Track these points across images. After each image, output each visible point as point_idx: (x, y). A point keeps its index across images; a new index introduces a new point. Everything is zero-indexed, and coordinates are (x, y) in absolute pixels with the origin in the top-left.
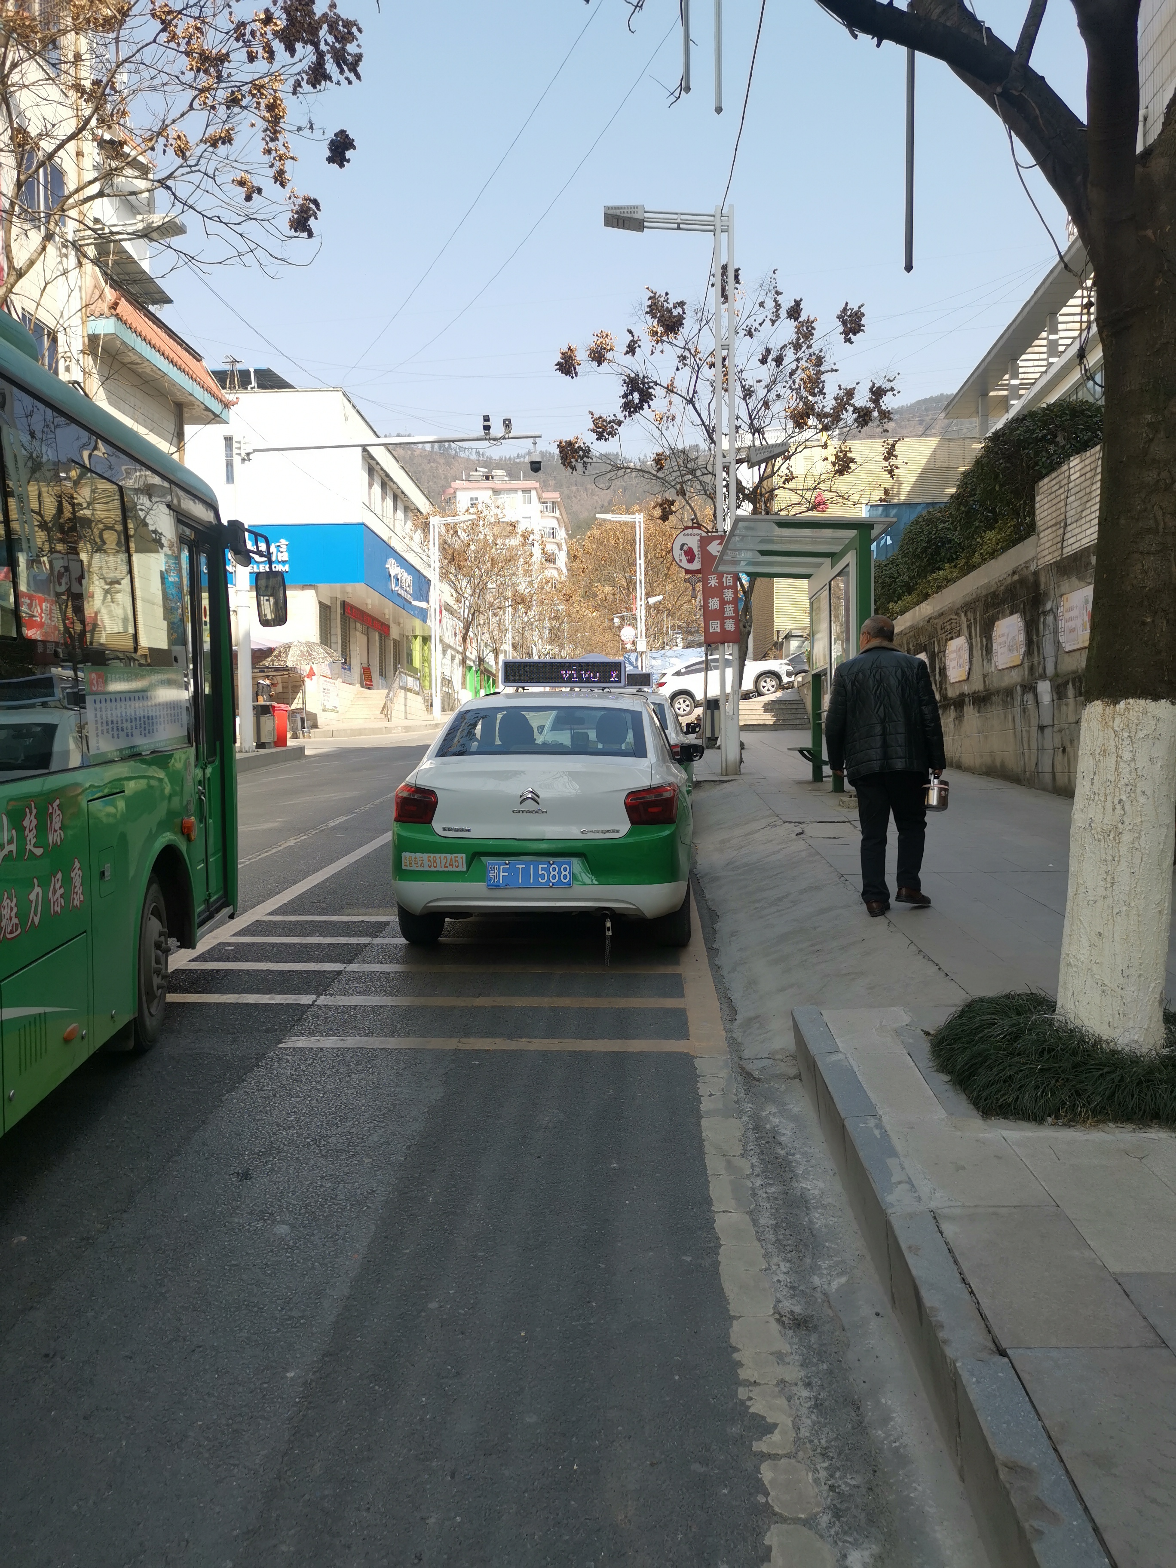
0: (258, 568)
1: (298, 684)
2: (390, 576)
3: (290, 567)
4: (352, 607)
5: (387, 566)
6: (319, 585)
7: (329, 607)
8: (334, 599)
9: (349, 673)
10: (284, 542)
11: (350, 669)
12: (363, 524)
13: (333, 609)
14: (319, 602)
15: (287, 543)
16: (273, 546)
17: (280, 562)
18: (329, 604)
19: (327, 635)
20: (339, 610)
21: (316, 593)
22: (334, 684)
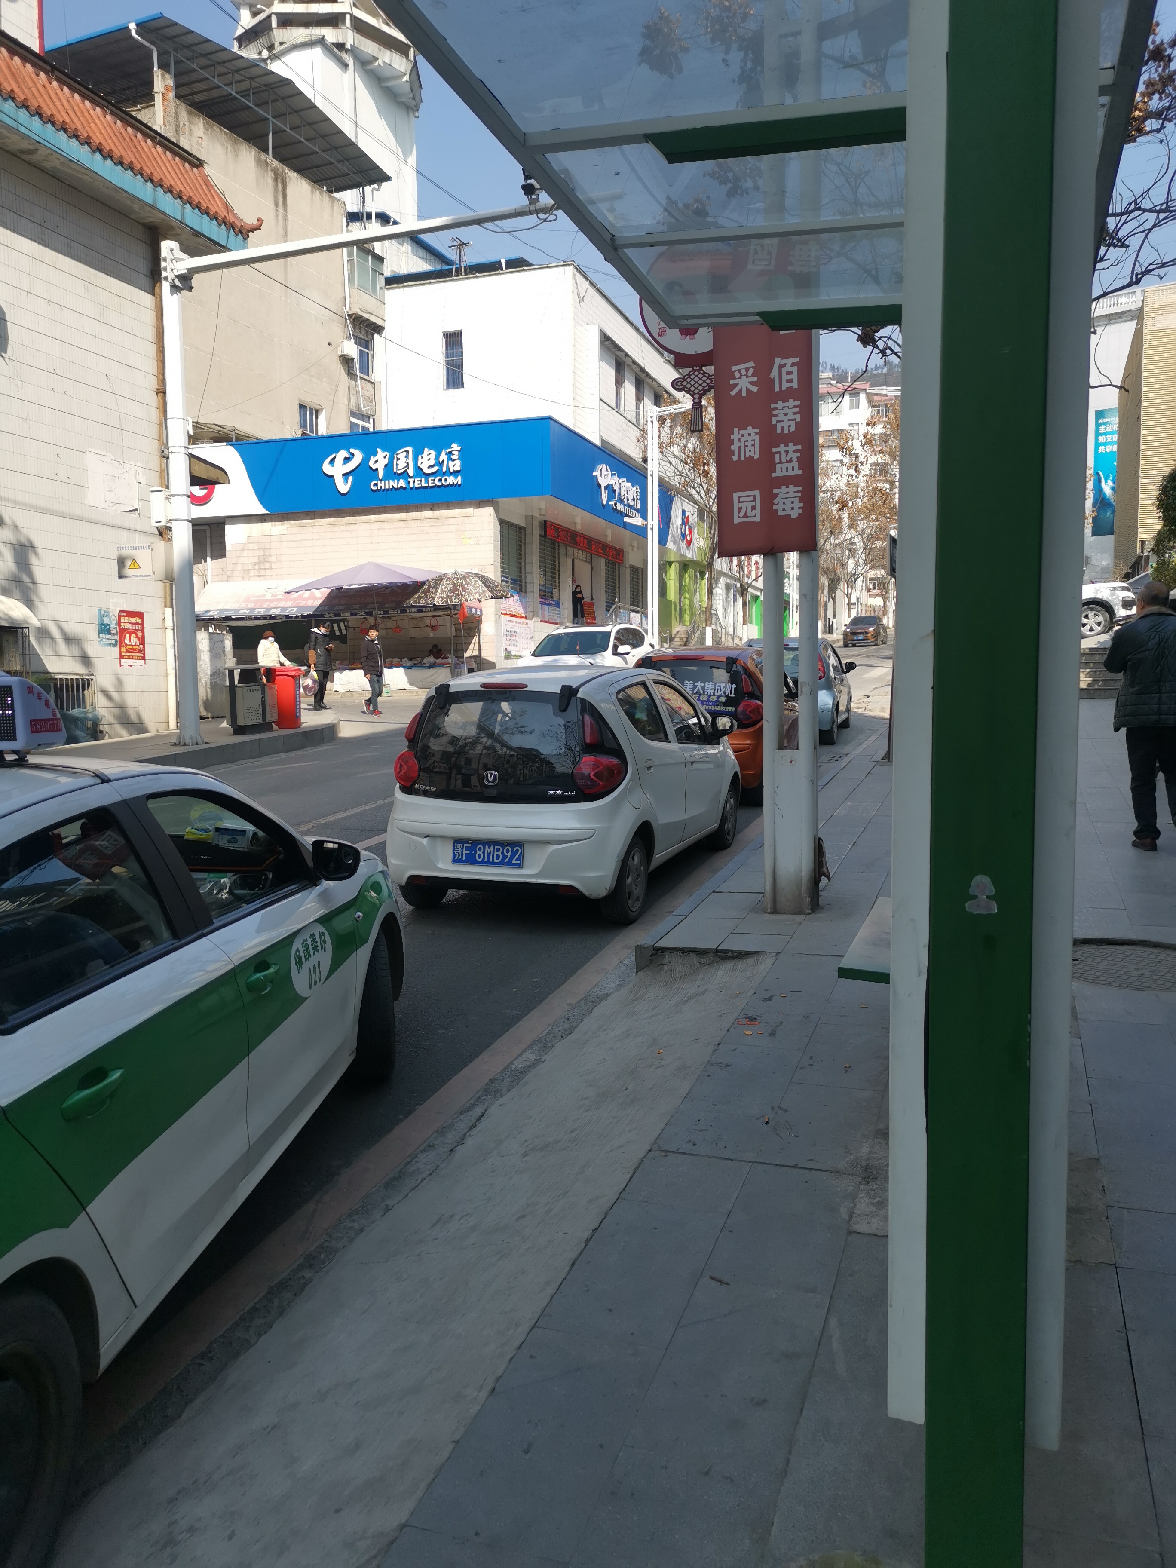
0: (427, 481)
1: (472, 625)
2: (600, 486)
3: (463, 479)
4: (557, 528)
5: (594, 474)
6: (500, 500)
7: (524, 528)
8: (530, 518)
9: (558, 609)
10: (455, 447)
11: (558, 605)
12: (549, 418)
13: (525, 531)
14: (502, 522)
15: (459, 448)
16: (443, 453)
17: (451, 473)
18: (523, 524)
19: (520, 564)
20: (536, 531)
21: (497, 511)
22: (527, 624)
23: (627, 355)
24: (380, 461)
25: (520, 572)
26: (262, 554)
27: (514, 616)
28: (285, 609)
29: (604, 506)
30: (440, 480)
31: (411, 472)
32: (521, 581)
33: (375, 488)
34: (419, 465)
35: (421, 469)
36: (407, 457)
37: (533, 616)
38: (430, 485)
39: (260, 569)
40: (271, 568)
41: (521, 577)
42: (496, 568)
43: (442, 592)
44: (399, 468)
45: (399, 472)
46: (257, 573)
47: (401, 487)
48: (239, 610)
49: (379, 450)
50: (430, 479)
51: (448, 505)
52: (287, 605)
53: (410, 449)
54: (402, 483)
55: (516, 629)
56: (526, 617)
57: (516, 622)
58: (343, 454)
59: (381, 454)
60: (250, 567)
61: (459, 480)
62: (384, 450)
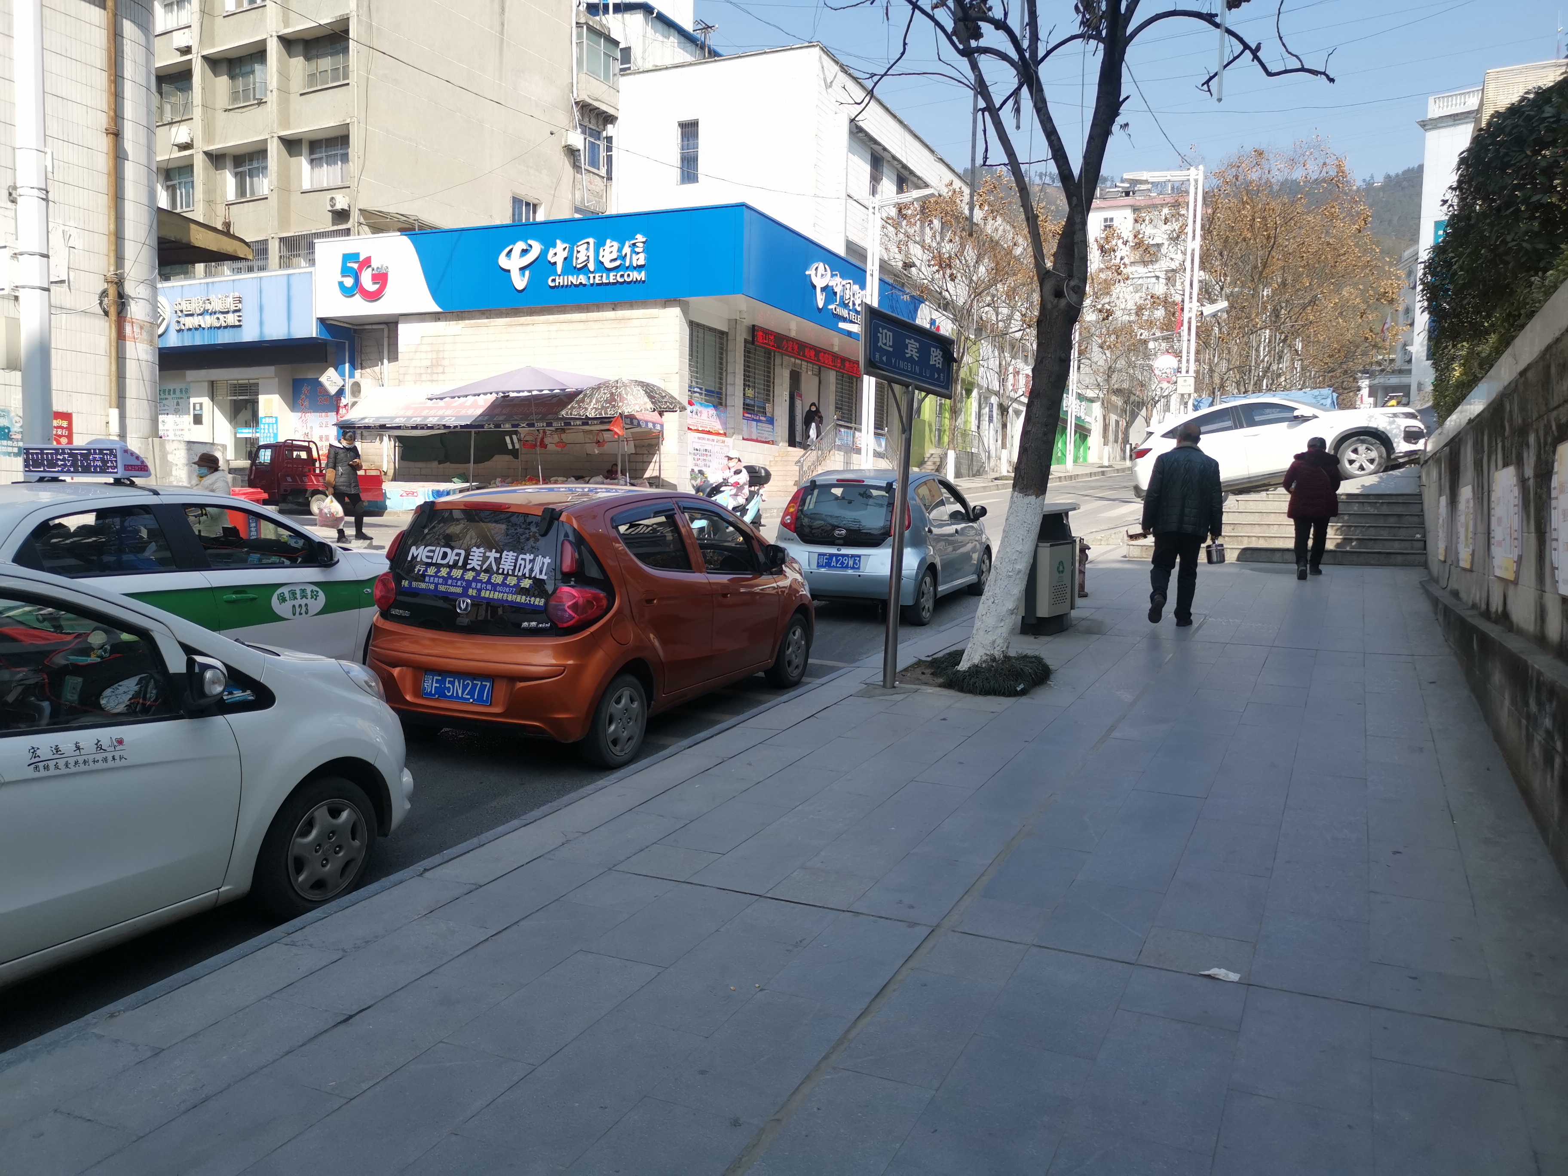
0: (608, 277)
1: (653, 442)
2: (814, 287)
3: (647, 275)
4: (767, 333)
5: (807, 273)
6: (692, 299)
7: (727, 333)
9: (770, 426)
10: (640, 238)
11: (771, 421)
12: (743, 205)
13: (727, 336)
14: (693, 325)
15: (644, 240)
16: (627, 244)
17: (635, 268)
18: (726, 330)
19: (721, 374)
20: (741, 336)
21: (685, 312)
22: (723, 442)
23: (885, 149)
24: (558, 253)
25: (721, 384)
26: (435, 356)
27: (709, 433)
28: (442, 417)
29: (820, 310)
30: (622, 276)
31: (591, 266)
32: (721, 394)
33: (552, 284)
34: (601, 258)
35: (602, 263)
36: (587, 249)
37: (734, 433)
38: (612, 281)
39: (432, 373)
40: (443, 373)
41: (721, 389)
42: (681, 377)
43: (597, 402)
44: (579, 261)
45: (579, 266)
46: (429, 377)
47: (581, 283)
48: (396, 418)
49: (558, 241)
50: (612, 274)
51: (631, 304)
52: (446, 414)
53: (591, 240)
54: (582, 279)
55: (708, 448)
56: (725, 434)
57: (708, 440)
58: (520, 246)
59: (560, 245)
60: (423, 371)
61: (642, 276)
62: (564, 241)
